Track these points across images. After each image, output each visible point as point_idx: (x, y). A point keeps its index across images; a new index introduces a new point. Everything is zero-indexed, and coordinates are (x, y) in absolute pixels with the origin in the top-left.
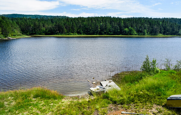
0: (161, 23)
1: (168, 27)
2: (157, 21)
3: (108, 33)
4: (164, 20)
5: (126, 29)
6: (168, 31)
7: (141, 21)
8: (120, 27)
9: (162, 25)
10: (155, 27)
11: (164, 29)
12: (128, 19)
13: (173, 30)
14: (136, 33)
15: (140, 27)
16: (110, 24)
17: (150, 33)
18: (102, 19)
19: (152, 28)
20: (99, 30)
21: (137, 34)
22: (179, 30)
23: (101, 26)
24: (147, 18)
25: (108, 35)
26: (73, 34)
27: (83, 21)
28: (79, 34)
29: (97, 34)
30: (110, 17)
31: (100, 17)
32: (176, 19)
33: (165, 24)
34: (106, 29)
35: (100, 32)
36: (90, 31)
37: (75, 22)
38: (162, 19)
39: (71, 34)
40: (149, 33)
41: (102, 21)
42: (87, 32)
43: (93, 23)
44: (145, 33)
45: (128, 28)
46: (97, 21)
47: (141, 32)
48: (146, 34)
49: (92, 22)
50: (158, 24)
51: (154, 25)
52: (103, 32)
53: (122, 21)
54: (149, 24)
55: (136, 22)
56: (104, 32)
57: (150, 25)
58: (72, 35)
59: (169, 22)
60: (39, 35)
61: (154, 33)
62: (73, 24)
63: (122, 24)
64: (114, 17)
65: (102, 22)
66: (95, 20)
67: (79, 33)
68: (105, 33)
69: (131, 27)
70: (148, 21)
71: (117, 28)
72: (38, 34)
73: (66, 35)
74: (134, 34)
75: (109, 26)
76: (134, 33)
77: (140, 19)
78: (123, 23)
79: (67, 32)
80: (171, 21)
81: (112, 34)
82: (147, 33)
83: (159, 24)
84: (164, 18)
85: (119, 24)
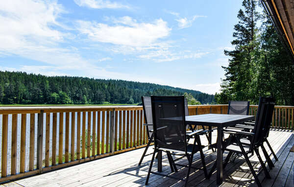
0: (106, 86)
1: (116, 93)
2: (101, 83)
3: (21, 100)
4: (110, 83)
5: (55, 95)
6: (116, 97)
7: (77, 83)
8: (43, 90)
9: (108, 89)
10: (99, 92)
11: (112, 96)
12: (58, 79)
13: (123, 97)
14: (70, 102)
15: (77, 92)
16: (26, 84)
17: (92, 101)
18: (8, 77)
19: (94, 93)
20: (3, 94)
21: (73, 102)
22: (129, 96)
23: (8, 88)
24: (87, 79)
30: (25, 73)
31: (5, 71)
32: (126, 81)
33: (112, 89)
34: (16, 93)
35: (4, 99)
38: (108, 81)
40: (90, 100)
41: (9, 79)
44: (84, 101)
45: (58, 93)
47: (79, 99)
48: (87, 102)
50: (102, 87)
51: (97, 89)
52: (11, 100)
53: (47, 82)
54: (90, 87)
55: (70, 84)
56: (13, 98)
57: (92, 88)
59: (116, 86)
61: (98, 101)
63: (47, 86)
64: (31, 74)
65: (8, 81)
69: (63, 91)
70: (89, 83)
71: (39, 92)
74: (68, 102)
75: (23, 89)
76: (67, 100)
77: (76, 79)
78: (48, 84)
80: (119, 85)
82: (88, 100)
83: (104, 88)
84: (111, 80)
85: (42, 86)
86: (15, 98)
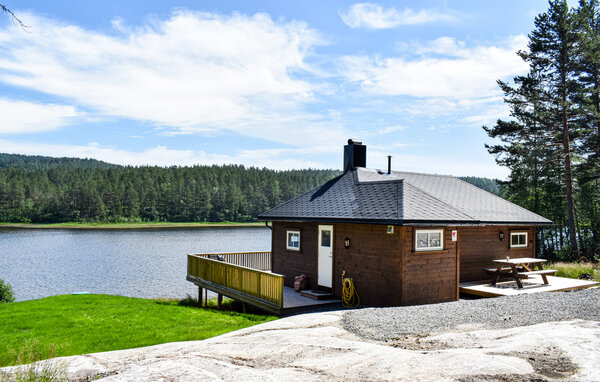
3: (235, 216)
8: (270, 198)
16: (243, 188)
18: (216, 175)
20: (210, 206)
23: (216, 195)
25: (234, 221)
26: (126, 219)
27: (159, 179)
28: (146, 221)
29: (202, 220)
30: (242, 167)
31: (211, 166)
34: (229, 203)
35: (210, 214)
36: (183, 209)
37: (133, 182)
39: (123, 218)
41: (219, 179)
42: (170, 213)
43: (191, 187)
46: (202, 182)
49: (187, 183)
52: (222, 215)
53: (277, 182)
56: (224, 212)
58: (124, 222)
60: (10, 225)
62: (126, 188)
63: (277, 191)
64: (252, 169)
65: (217, 183)
66: (196, 179)
67: (146, 216)
68: (228, 218)
71: (263, 201)
72: (7, 221)
73: (106, 222)
75: (238, 196)
78: (278, 187)
79: (109, 214)
81: (248, 221)
85: (268, 191)
86: (227, 211)
